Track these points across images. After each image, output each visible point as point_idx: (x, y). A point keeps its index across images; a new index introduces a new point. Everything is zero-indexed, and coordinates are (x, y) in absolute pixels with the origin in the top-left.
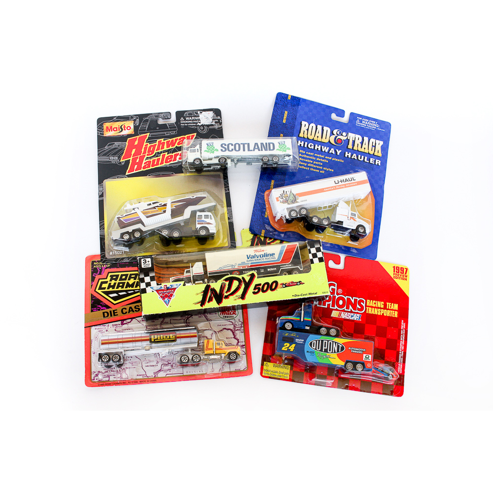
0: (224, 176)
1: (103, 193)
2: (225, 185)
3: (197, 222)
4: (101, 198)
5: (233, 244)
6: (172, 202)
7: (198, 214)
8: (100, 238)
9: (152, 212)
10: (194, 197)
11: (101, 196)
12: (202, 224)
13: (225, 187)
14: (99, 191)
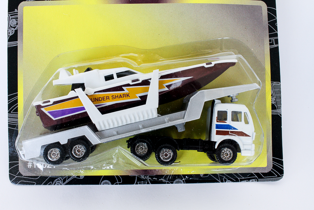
0: (268, 10)
1: (16, 31)
2: (270, 30)
3: (214, 130)
4: (13, 44)
5: (277, 164)
6: (162, 77)
7: (219, 107)
8: (9, 130)
9: (114, 97)
10: (212, 65)
11: (13, 38)
12: (226, 133)
13: (270, 36)
14: (10, 27)
